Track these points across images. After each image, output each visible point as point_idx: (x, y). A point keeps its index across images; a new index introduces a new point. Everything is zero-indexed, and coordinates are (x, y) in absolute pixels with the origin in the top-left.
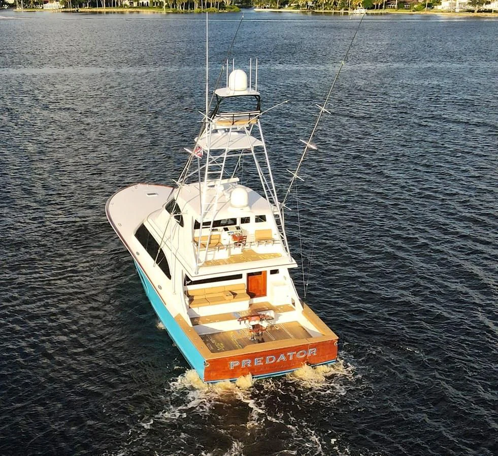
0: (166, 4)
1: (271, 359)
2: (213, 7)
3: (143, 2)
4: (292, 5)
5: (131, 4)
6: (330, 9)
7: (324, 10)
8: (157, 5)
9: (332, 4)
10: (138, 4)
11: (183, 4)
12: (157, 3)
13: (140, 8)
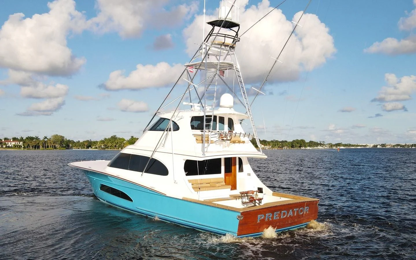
0: (23, 146)
1: (284, 214)
2: (50, 147)
3: (9, 146)
4: (93, 147)
5: (2, 147)
6: (113, 149)
7: (110, 149)
8: (17, 147)
9: (114, 146)
10: (6, 146)
11: (33, 146)
12: (17, 146)
13: (7, 148)
